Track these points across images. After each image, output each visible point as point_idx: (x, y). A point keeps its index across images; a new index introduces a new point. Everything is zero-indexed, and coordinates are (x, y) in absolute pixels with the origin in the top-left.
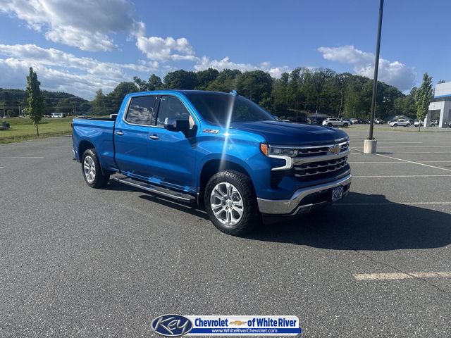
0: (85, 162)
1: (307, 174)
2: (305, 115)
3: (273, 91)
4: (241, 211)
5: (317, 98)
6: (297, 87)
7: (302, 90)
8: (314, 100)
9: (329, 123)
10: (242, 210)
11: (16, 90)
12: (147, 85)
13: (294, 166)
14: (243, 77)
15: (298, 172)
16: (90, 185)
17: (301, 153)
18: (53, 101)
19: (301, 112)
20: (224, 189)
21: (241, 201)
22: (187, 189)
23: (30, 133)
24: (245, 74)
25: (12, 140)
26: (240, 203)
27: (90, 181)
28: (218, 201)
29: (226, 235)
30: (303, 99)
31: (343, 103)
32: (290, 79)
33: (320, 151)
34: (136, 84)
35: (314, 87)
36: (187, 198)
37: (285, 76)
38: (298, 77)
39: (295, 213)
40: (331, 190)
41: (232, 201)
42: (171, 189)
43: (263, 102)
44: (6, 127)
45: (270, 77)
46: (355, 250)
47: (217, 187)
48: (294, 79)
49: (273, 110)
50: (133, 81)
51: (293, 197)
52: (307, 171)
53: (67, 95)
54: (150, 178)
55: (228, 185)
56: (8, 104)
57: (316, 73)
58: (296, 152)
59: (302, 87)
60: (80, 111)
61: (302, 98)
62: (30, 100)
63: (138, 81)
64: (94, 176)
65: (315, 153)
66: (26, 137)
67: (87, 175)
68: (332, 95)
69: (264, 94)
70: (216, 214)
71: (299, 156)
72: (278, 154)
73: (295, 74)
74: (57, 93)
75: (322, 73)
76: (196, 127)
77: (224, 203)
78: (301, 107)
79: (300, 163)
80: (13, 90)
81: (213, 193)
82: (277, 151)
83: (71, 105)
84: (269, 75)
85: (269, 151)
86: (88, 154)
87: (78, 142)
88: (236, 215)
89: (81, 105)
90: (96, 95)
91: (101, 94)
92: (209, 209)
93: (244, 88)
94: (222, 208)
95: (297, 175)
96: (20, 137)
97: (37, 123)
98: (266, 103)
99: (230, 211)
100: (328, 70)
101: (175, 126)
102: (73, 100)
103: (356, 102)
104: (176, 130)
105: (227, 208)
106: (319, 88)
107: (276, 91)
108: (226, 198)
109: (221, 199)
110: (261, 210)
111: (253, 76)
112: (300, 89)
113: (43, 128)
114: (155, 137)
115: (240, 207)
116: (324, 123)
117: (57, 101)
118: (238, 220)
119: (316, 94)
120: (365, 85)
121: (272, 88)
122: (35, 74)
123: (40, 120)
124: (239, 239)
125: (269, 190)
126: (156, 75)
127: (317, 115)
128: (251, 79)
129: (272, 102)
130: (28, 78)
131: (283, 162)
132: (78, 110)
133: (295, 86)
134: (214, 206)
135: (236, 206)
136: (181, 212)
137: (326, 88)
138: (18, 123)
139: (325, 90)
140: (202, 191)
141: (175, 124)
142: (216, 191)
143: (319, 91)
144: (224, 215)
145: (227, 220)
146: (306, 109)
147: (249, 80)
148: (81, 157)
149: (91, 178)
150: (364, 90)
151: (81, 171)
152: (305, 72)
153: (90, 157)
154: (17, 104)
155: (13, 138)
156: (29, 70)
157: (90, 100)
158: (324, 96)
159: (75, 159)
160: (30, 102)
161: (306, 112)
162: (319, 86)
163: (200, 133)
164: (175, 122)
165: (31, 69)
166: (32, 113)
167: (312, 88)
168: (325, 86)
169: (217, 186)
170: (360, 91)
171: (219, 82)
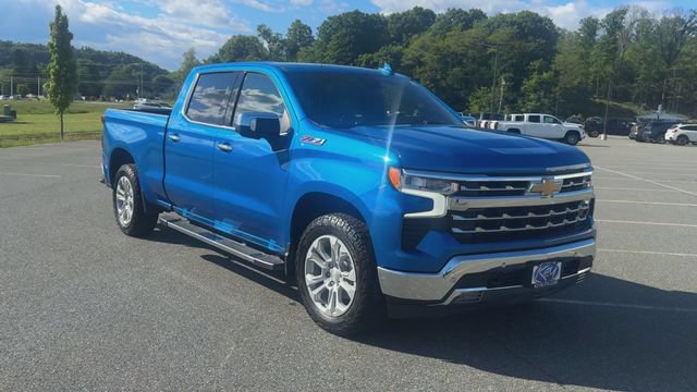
0: (119, 187)
1: (478, 230)
2: (632, 115)
3: (558, 58)
4: (351, 290)
5: (663, 76)
6: (616, 49)
7: (627, 58)
8: (656, 81)
9: (681, 136)
10: (353, 288)
11: (37, 46)
12: (283, 41)
13: (450, 213)
14: (489, 26)
15: (459, 224)
16: (123, 229)
17: (463, 188)
18: (102, 68)
19: (624, 106)
20: (327, 248)
21: (353, 271)
22: (271, 245)
23: (48, 130)
24: (495, 19)
25: (17, 143)
26: (352, 275)
27: (125, 223)
28: (317, 271)
29: (326, 334)
30: (631, 77)
32: (601, 33)
33: (509, 188)
34: (261, 39)
35: (660, 52)
36: (269, 262)
37: (590, 26)
38: (620, 27)
39: (447, 302)
40: (531, 264)
41: (339, 271)
42: (249, 244)
43: (532, 82)
44: (10, 116)
45: (553, 26)
46: (561, 383)
47: (315, 244)
48: (611, 33)
49: (555, 99)
50: (256, 34)
51: (444, 271)
52: (478, 223)
53: (129, 59)
54: (217, 222)
55: (333, 240)
56: (20, 73)
57: (665, 21)
58: (455, 187)
60: (151, 91)
61: (627, 74)
62: (52, 66)
63: (266, 34)
64: (131, 213)
65: (497, 190)
66: (40, 137)
67: (120, 211)
69: (537, 64)
70: (313, 293)
71: (459, 194)
72: (420, 188)
73: (615, 21)
74: (111, 54)
76: (291, 132)
77: (328, 275)
78: (625, 97)
79: (463, 208)
80: (32, 45)
81: (309, 254)
82: (420, 183)
83: (133, 78)
84: (550, 21)
85: (403, 180)
86: (124, 173)
87: (109, 149)
88: (345, 299)
89: (154, 80)
90: (183, 60)
91: (193, 58)
92: (301, 282)
93: (491, 50)
94: (322, 283)
95: (456, 230)
96: (29, 137)
97: (61, 112)
98: (541, 84)
99: (335, 288)
101: (253, 129)
102: (137, 69)
104: (256, 135)
105: (331, 285)
106: (671, 54)
107: (565, 58)
108: (330, 266)
109: (322, 265)
110: (384, 291)
111: (512, 24)
113: (73, 122)
114: (225, 147)
115: (351, 283)
116: (670, 134)
117: (110, 70)
118: (347, 307)
119: (664, 68)
121: (556, 52)
122: (65, 19)
123: (67, 105)
124: (346, 342)
125: (399, 254)
126: (304, 23)
127: (660, 114)
128: (508, 30)
129: (554, 82)
130: (51, 25)
131: (428, 204)
132: (147, 89)
133: (611, 48)
134: (310, 278)
135: (345, 280)
136: (263, 288)
137: (688, 55)
138: (32, 110)
139: (687, 59)
140: (293, 249)
141: (253, 125)
142: (314, 251)
143: (669, 62)
144: (325, 296)
145: (329, 306)
146: (636, 102)
147: (502, 34)
148: (113, 177)
149: (126, 217)
151: (112, 203)
152: (639, 16)
153: (126, 179)
154: (35, 73)
155: (16, 138)
156: (54, 10)
157: (171, 71)
158: (681, 73)
159: (103, 182)
160: (52, 70)
161: (634, 108)
162: (671, 47)
163: (298, 143)
164: (254, 122)
165: (58, 8)
166: (55, 92)
167: (654, 53)
168: (685, 49)
169: (317, 241)
171: (434, 35)
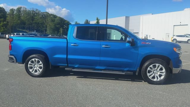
3: (8, 18)
6: (20, 17)
7: (23, 19)
30: (24, 24)
31: (46, 27)
43: (1, 24)
48: (18, 12)
59: (23, 17)
68: (40, 23)
69: (2, 19)
73: (19, 10)
75: (33, 11)
78: (24, 28)
98: (4, 25)
100: (37, 10)
103: (53, 27)
106: (33, 18)
112: (22, 18)
119: (31, 22)
120: (56, 19)
129: (7, 24)
137: (36, 19)
146: (26, 29)
150: (56, 22)
152: (24, 9)
158: (35, 23)
161: (26, 31)
162: (33, 17)
163: (140, 44)
167: (29, 18)
168: (36, 17)
170: (54, 22)
